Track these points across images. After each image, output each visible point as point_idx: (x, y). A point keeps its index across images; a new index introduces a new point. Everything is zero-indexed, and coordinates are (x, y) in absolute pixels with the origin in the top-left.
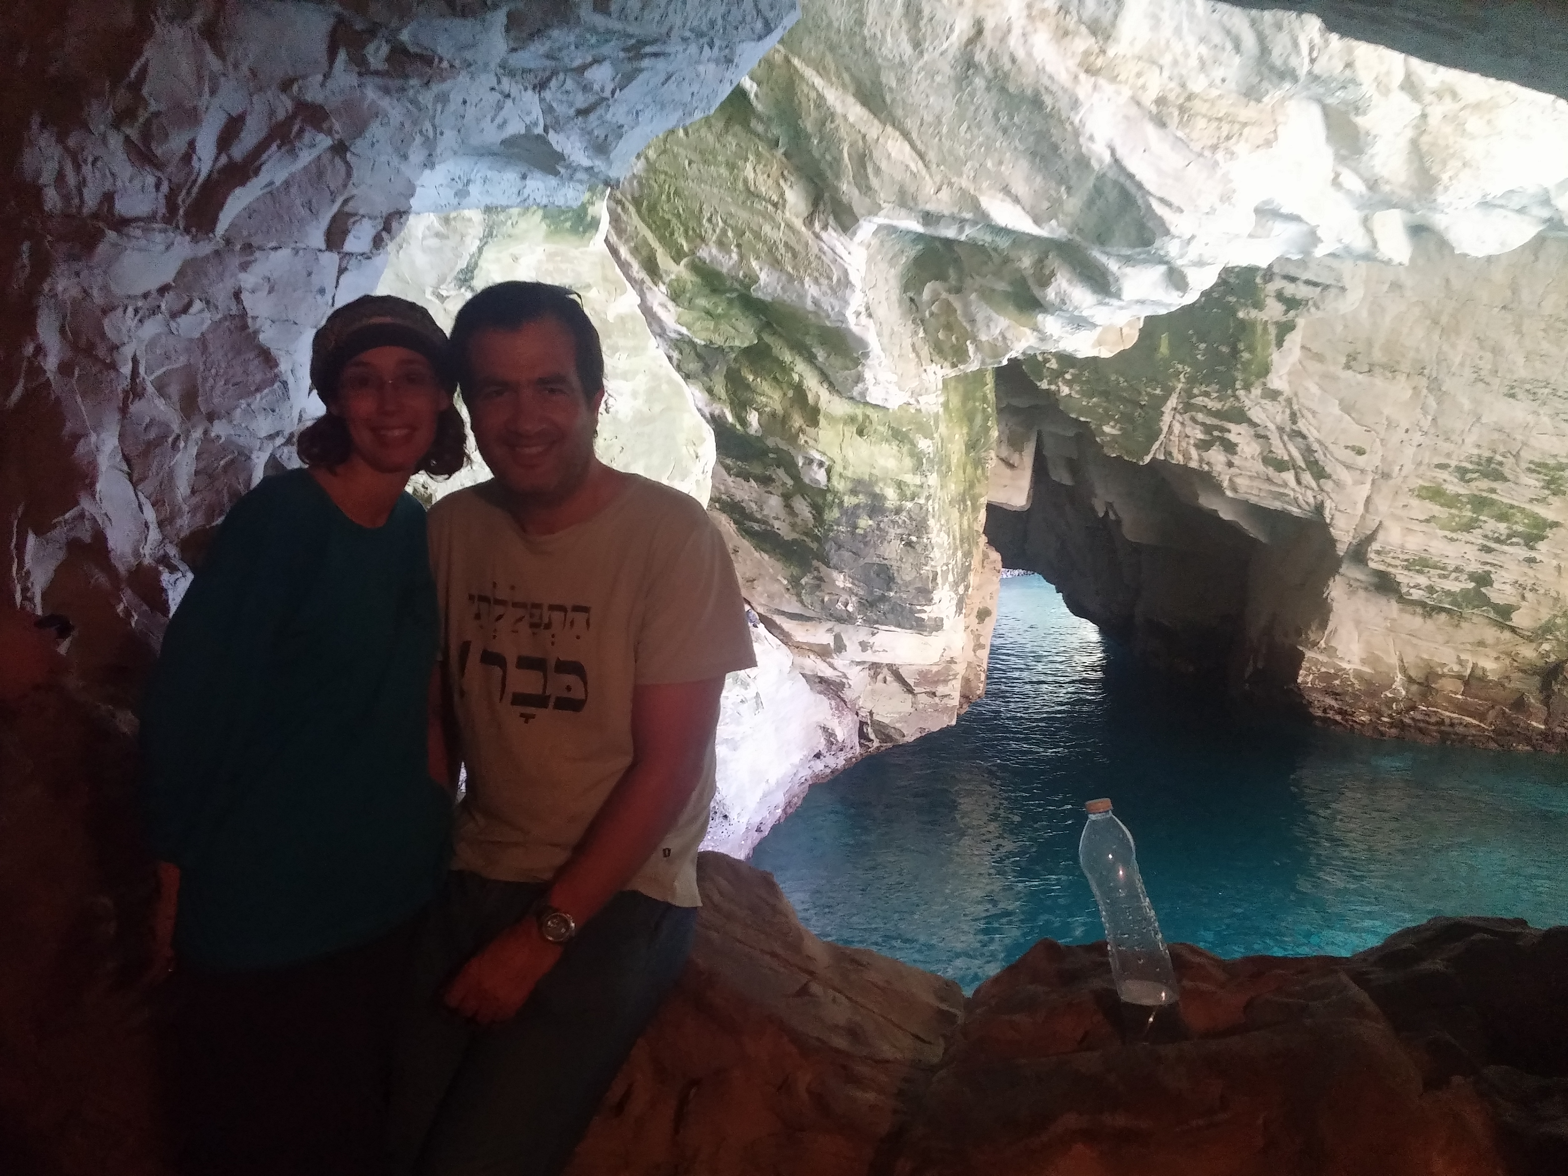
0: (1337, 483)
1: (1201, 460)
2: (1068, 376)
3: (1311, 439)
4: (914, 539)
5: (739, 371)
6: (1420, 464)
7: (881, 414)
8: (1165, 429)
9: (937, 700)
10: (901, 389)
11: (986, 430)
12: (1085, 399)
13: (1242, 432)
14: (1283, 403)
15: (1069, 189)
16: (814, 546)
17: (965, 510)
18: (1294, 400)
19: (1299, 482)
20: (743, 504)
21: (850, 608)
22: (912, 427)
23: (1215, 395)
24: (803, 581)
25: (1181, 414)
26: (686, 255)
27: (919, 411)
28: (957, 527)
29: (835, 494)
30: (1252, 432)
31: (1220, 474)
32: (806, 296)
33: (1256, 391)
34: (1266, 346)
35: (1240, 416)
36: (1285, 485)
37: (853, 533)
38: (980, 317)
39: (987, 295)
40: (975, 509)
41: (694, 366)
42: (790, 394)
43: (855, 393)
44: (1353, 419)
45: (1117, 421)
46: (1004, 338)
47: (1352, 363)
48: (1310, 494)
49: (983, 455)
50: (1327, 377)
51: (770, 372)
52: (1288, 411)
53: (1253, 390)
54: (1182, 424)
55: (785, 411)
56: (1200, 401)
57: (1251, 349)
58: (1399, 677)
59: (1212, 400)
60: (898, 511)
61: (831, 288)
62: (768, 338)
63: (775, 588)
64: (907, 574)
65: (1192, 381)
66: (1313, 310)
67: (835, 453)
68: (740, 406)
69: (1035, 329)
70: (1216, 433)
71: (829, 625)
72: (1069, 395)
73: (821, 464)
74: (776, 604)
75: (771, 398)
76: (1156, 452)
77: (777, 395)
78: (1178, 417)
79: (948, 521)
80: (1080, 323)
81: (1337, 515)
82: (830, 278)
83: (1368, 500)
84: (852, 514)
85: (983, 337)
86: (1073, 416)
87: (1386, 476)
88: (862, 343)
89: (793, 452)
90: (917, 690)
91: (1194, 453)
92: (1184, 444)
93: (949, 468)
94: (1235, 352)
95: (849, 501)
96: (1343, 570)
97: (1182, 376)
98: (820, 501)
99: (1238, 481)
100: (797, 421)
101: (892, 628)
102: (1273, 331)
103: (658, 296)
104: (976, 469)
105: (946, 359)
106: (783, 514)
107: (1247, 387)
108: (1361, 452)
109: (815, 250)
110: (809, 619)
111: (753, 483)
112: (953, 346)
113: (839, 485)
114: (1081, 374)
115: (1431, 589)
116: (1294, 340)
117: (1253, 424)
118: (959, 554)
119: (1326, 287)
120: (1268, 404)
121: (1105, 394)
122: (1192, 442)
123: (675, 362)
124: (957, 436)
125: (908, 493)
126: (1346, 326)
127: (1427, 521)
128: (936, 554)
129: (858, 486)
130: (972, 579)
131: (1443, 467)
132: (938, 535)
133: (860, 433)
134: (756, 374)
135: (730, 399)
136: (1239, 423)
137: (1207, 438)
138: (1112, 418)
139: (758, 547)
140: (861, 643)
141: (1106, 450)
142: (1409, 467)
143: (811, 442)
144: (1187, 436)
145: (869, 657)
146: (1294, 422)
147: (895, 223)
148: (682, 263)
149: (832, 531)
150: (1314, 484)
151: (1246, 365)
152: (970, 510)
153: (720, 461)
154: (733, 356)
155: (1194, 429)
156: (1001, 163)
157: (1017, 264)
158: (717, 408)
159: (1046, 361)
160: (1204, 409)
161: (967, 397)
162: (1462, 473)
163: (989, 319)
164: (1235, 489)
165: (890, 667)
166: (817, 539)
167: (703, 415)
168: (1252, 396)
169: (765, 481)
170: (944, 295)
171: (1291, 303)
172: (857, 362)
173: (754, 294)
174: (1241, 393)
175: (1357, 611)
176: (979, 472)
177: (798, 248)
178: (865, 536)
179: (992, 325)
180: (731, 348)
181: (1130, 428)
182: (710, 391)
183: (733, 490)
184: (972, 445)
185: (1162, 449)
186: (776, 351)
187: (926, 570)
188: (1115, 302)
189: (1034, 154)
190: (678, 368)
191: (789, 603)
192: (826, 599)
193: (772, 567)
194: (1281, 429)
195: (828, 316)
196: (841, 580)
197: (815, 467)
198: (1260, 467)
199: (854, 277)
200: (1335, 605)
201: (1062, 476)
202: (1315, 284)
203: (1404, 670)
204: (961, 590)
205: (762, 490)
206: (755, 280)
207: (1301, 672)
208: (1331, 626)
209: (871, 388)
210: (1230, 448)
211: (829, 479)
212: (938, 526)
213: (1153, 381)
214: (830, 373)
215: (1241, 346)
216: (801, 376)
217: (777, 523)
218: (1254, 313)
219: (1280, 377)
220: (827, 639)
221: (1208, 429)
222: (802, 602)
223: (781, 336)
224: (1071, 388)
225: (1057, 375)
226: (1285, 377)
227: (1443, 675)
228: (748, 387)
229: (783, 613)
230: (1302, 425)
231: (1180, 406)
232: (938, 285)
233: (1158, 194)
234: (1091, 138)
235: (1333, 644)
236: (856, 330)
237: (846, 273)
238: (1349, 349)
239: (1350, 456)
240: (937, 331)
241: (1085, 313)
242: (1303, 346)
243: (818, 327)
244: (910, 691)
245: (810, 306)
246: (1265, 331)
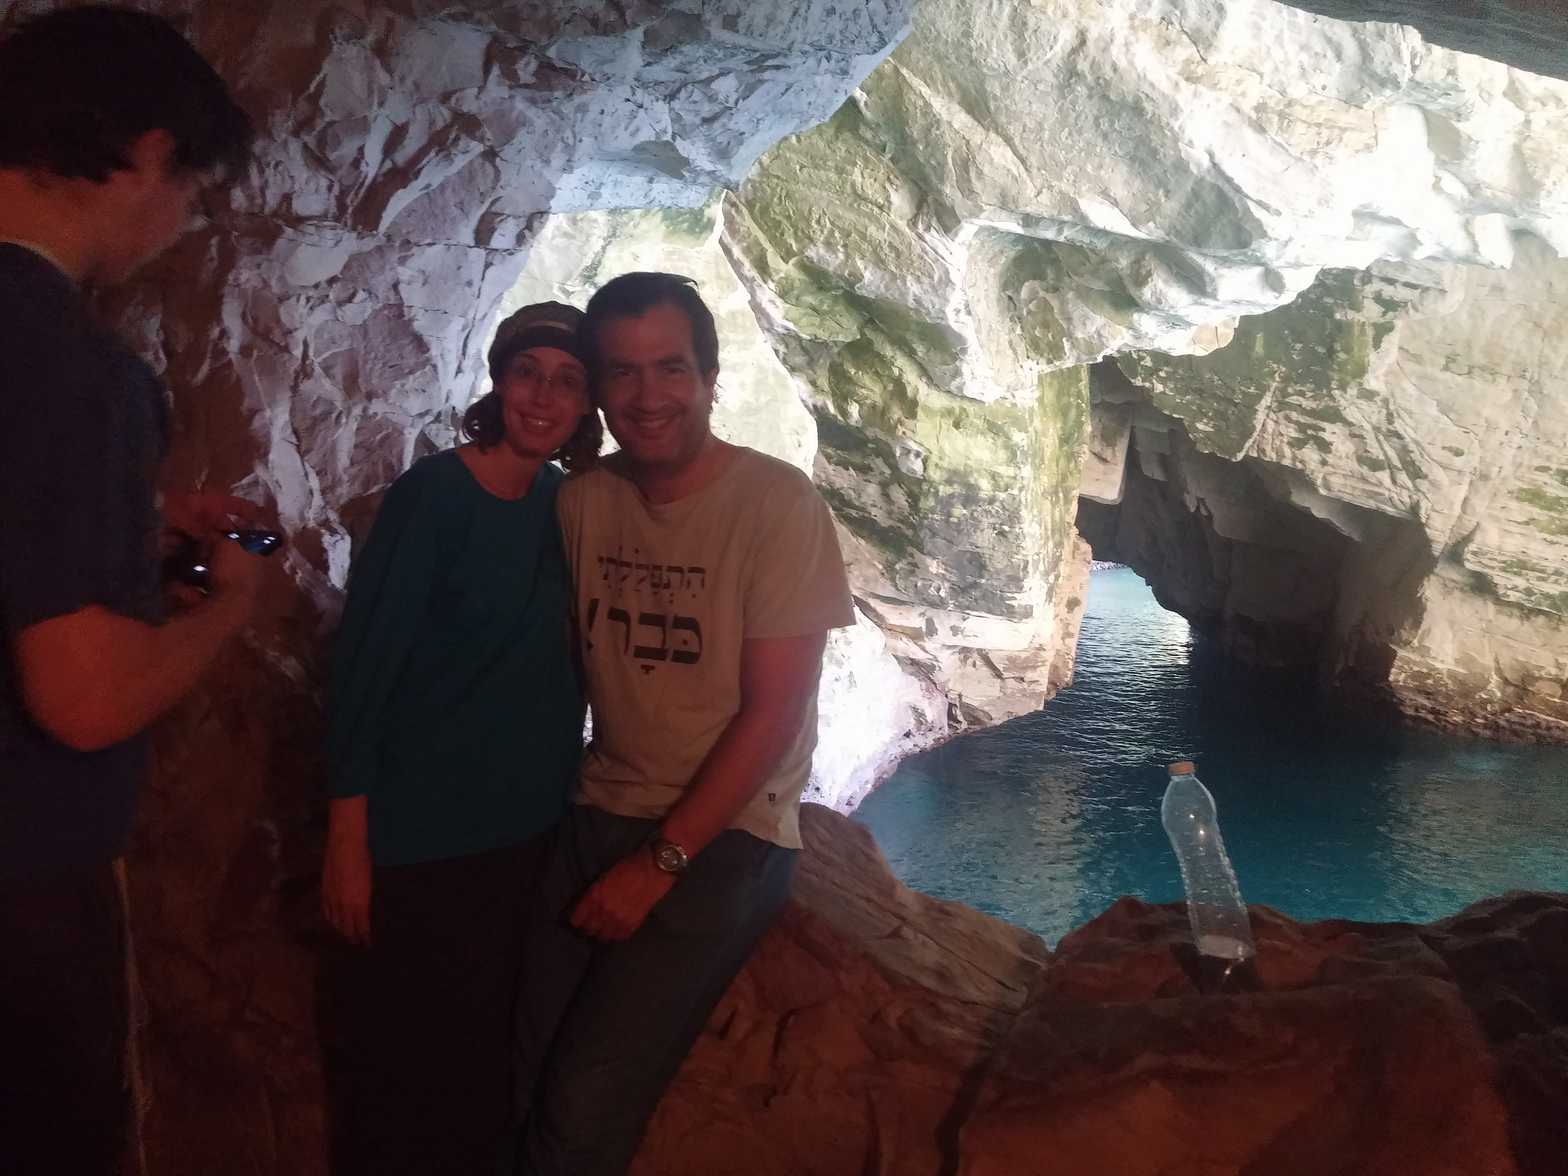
0: (1433, 484)
1: (1294, 458)
2: (1162, 374)
3: (1408, 440)
4: (1006, 528)
5: (842, 365)
6: (1520, 466)
7: (977, 407)
8: (1259, 427)
9: (1025, 685)
10: (997, 384)
11: (1080, 425)
12: (1177, 396)
13: (1337, 431)
14: (1380, 403)
15: (1167, 193)
16: (909, 533)
17: (1057, 501)
18: (1391, 400)
19: (1394, 481)
20: (841, 491)
21: (942, 593)
22: (1007, 420)
23: (1310, 394)
24: (897, 567)
25: (1274, 412)
26: (795, 255)
27: (1014, 405)
28: (1048, 518)
29: (931, 483)
30: (1346, 431)
31: (1313, 472)
32: (907, 294)
33: (1352, 391)
34: (1363, 347)
35: (1334, 416)
36: (1380, 484)
37: (947, 521)
38: (1076, 315)
39: (1084, 294)
40: (1067, 501)
41: (799, 359)
42: (890, 387)
43: (953, 386)
44: (1451, 420)
45: (1210, 419)
46: (1100, 335)
47: (1451, 365)
48: (1405, 493)
49: (1076, 449)
50: (1423, 377)
51: (871, 365)
52: (1384, 411)
53: (1348, 390)
54: (1276, 422)
55: (885, 403)
56: (1294, 399)
57: (1347, 350)
58: (1495, 679)
59: (1307, 399)
60: (992, 501)
61: (933, 287)
62: (870, 334)
63: (871, 572)
64: (998, 562)
65: (1287, 380)
66: (1411, 311)
67: (931, 444)
68: (842, 398)
69: (1131, 327)
70: (1310, 432)
71: (922, 609)
72: (1164, 393)
74: (872, 587)
75: (872, 390)
76: (1249, 449)
77: (877, 389)
78: (1272, 415)
79: (1040, 512)
80: (1175, 322)
81: (1434, 515)
82: (931, 277)
83: (1466, 501)
84: (946, 503)
85: (1079, 335)
86: (1167, 412)
87: (1484, 477)
88: (960, 339)
89: (890, 442)
90: (1006, 675)
91: (1287, 451)
92: (1278, 442)
93: (1042, 460)
94: (1331, 353)
95: (944, 490)
96: (1438, 570)
97: (1276, 375)
98: (916, 489)
99: (1332, 479)
100: (896, 413)
101: (983, 614)
102: (1370, 332)
103: (767, 294)
104: (1069, 461)
105: (1042, 356)
106: (880, 502)
107: (1343, 387)
108: (1458, 453)
109: (919, 250)
110: (903, 603)
111: (852, 471)
112: (1048, 343)
113: (935, 475)
114: (1175, 372)
115: (1529, 592)
116: (1391, 342)
117: (1348, 424)
118: (1051, 544)
119: (1426, 289)
120: (1363, 404)
121: (1200, 392)
122: (1286, 440)
123: (781, 355)
124: (1051, 430)
125: (1002, 484)
126: (1445, 328)
127: (1526, 523)
128: (1027, 543)
129: (954, 476)
130: (1063, 568)
131: (1544, 469)
132: (1030, 525)
133: (957, 425)
134: (858, 368)
135: (832, 390)
136: (1332, 422)
137: (1301, 436)
138: (1206, 415)
139: (855, 533)
140: (951, 628)
141: (1199, 447)
142: (1508, 469)
143: (909, 434)
144: (1282, 435)
145: (959, 641)
146: (1390, 421)
147: (996, 224)
148: (791, 262)
149: (927, 518)
150: (1409, 484)
151: (1342, 365)
152: (1062, 502)
153: (820, 450)
154: (836, 350)
155: (1287, 427)
156: (1100, 167)
157: (1114, 265)
158: (820, 400)
159: (1141, 358)
160: (1299, 408)
161: (1060, 393)
162: (1563, 476)
163: (1085, 319)
164: (1328, 487)
165: (980, 651)
166: (912, 526)
167: (807, 407)
168: (1347, 396)
169: (864, 469)
170: (1042, 294)
171: (1389, 305)
172: (955, 357)
173: (858, 292)
174: (1336, 393)
175: (1452, 611)
176: (1072, 465)
177: (901, 247)
178: (959, 524)
179: (1088, 323)
180: (835, 342)
181: (1223, 425)
182: (813, 383)
183: (834, 478)
184: (1065, 440)
185: (1256, 447)
186: (877, 346)
187: (1017, 559)
188: (1210, 302)
189: (1133, 159)
190: (784, 362)
191: (884, 586)
192: (919, 584)
193: (869, 552)
194: (1376, 429)
195: (929, 314)
196: (934, 567)
197: (912, 457)
198: (1354, 465)
199: (954, 276)
200: (1429, 605)
201: (1154, 472)
202: (1413, 287)
203: (1499, 671)
204: (1051, 579)
205: (861, 477)
206: (860, 278)
207: (1393, 670)
208: (1424, 626)
209: (968, 383)
210: (1324, 446)
211: (925, 469)
212: (1031, 516)
213: (1249, 379)
214: (929, 368)
215: (1337, 346)
216: (901, 370)
217: (874, 511)
218: (1351, 315)
219: (1377, 378)
220: (919, 623)
221: (1302, 428)
222: (896, 586)
223: (882, 332)
224: (1165, 386)
225: (1151, 373)
226: (1382, 378)
227: (1540, 678)
228: (849, 380)
229: (878, 597)
230: (1398, 426)
231: (1274, 405)
232: (1036, 284)
233: (1256, 198)
234: (1190, 143)
235: (1426, 643)
236: (955, 327)
237: (947, 272)
238: (1448, 351)
239: (1447, 457)
240: (1034, 329)
241: (1181, 313)
242: (1401, 348)
243: (918, 323)
244: (999, 675)
245: (911, 303)
246: (1363, 332)
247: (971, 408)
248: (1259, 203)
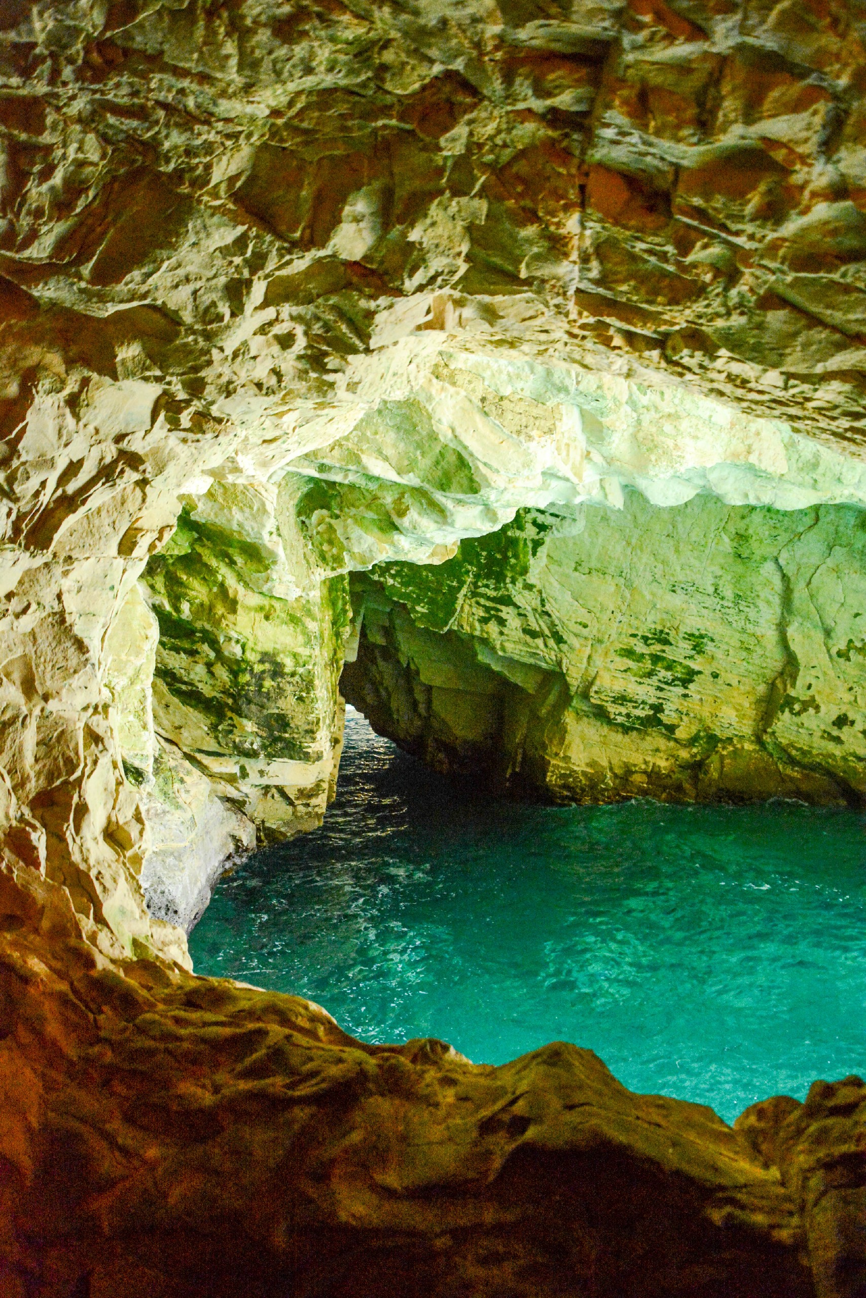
0: (571, 648)
1: (482, 631)
2: (393, 572)
3: (554, 617)
4: (304, 694)
5: (175, 572)
6: (620, 634)
7: (282, 604)
8: (459, 609)
9: (310, 809)
10: (297, 586)
11: (345, 611)
12: (403, 587)
13: (510, 612)
14: (536, 593)
15: (423, 454)
16: (230, 701)
17: (333, 670)
18: (543, 591)
19: (546, 645)
20: (174, 671)
21: (255, 747)
22: (303, 613)
23: (492, 586)
24: (220, 728)
25: (469, 599)
27: (308, 601)
29: (247, 662)
30: (516, 611)
31: (494, 640)
32: (232, 520)
33: (520, 584)
34: (526, 554)
35: (507, 601)
36: (537, 648)
37: (259, 691)
38: (354, 536)
39: (359, 521)
40: (337, 669)
42: (215, 589)
44: (580, 604)
45: (427, 603)
46: (370, 550)
47: (578, 568)
48: (553, 653)
49: (342, 629)
50: (563, 576)
51: (199, 573)
52: (539, 598)
53: (517, 584)
54: (470, 606)
55: (211, 602)
56: (482, 590)
57: (516, 556)
58: (609, 775)
59: (490, 590)
60: (293, 675)
61: (252, 515)
62: (199, 550)
63: (198, 733)
64: (298, 721)
65: (477, 576)
66: (555, 532)
67: (247, 632)
68: (175, 599)
69: (393, 544)
70: (492, 612)
71: (237, 759)
72: (393, 585)
73: (238, 641)
74: (198, 745)
75: (200, 592)
76: (452, 624)
77: (205, 591)
78: (468, 601)
80: (422, 542)
81: (571, 667)
82: (251, 508)
83: (589, 657)
84: (260, 678)
85: (356, 550)
86: (395, 599)
87: (600, 641)
88: (272, 553)
89: (216, 632)
90: (297, 802)
91: (477, 625)
92: (471, 620)
93: (324, 640)
94: (506, 558)
95: (258, 668)
96: (574, 703)
97: (470, 573)
98: (235, 668)
99: (506, 644)
100: (220, 610)
101: (286, 760)
102: (530, 545)
104: (338, 639)
105: (327, 565)
106: (205, 678)
107: (513, 582)
108: (585, 626)
110: (222, 755)
111: (183, 655)
112: (333, 556)
113: (252, 657)
114: (402, 570)
115: (628, 716)
116: (542, 551)
117: (517, 607)
119: (564, 518)
120: (526, 593)
121: (418, 585)
122: (476, 618)
124: (327, 617)
125: (301, 662)
126: (574, 544)
127: (625, 671)
128: (318, 705)
129: (265, 657)
131: (634, 636)
132: (319, 691)
133: (267, 618)
134: (189, 574)
135: (168, 593)
136: (507, 605)
137: (487, 615)
138: (422, 601)
139: (184, 703)
140: (259, 771)
141: (418, 623)
142: (614, 636)
143: (231, 626)
144: (474, 615)
145: (265, 781)
146: (543, 606)
147: (300, 470)
149: (243, 689)
150: (555, 647)
152: (335, 669)
153: (161, 641)
154: (171, 561)
155: (478, 609)
156: (376, 433)
157: (381, 501)
158: (157, 600)
160: (485, 596)
161: (332, 592)
162: (645, 639)
163: (360, 538)
164: (504, 651)
165: (277, 787)
166: (232, 696)
167: (148, 605)
168: (516, 588)
169: (192, 653)
170: (328, 520)
171: (542, 528)
172: (267, 568)
173: (193, 518)
174: (510, 586)
175: (582, 732)
178: (268, 693)
179: (362, 541)
180: (171, 556)
181: (434, 608)
182: (152, 587)
183: (168, 661)
184: (335, 623)
185: (456, 623)
186: (205, 559)
187: (312, 717)
188: (449, 529)
189: (398, 428)
191: (208, 743)
192: (237, 740)
193: (196, 717)
194: (535, 610)
195: (248, 535)
196: (250, 726)
197: (233, 643)
198: (521, 635)
199: (270, 507)
200: (569, 728)
201: (378, 639)
202: (557, 516)
203: (611, 769)
205: (191, 659)
207: (549, 774)
208: (566, 742)
209: (276, 586)
210: (502, 622)
211: (244, 652)
212: (319, 684)
213: (453, 576)
214: (246, 575)
215: (510, 554)
216: (223, 576)
217: (200, 685)
218: (518, 533)
219: (534, 576)
220: (236, 770)
221: (487, 609)
222: (219, 743)
223: (209, 548)
224: (394, 580)
225: (386, 573)
226: (537, 576)
227: (636, 772)
228: (181, 584)
229: (204, 752)
230: (548, 608)
231: (469, 594)
232: (324, 512)
233: (484, 460)
234: (439, 421)
235: (569, 754)
236: (269, 545)
237: (263, 505)
238: (577, 559)
239: (578, 629)
240: (321, 544)
241: (428, 536)
242: (548, 556)
243: (239, 542)
244: (291, 803)
245: (235, 527)
246: (525, 544)
247: (277, 605)
248: (485, 464)
